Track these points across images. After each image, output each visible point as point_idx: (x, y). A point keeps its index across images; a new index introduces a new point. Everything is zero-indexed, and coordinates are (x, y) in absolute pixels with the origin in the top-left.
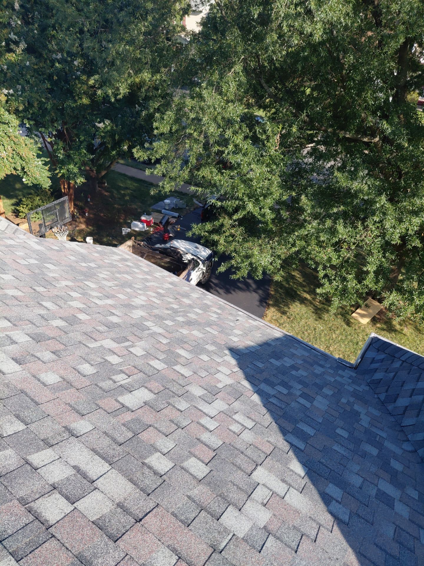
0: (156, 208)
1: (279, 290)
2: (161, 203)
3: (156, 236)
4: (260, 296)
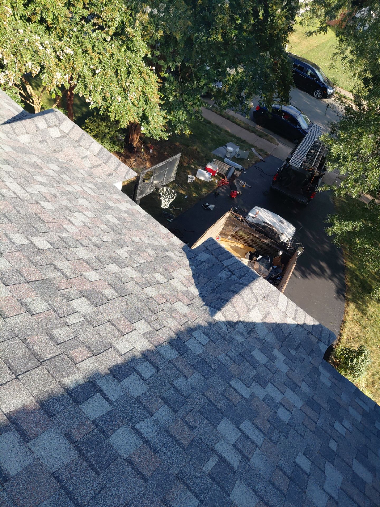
0: (217, 154)
1: (355, 281)
2: (221, 149)
3: (223, 190)
4: (336, 286)
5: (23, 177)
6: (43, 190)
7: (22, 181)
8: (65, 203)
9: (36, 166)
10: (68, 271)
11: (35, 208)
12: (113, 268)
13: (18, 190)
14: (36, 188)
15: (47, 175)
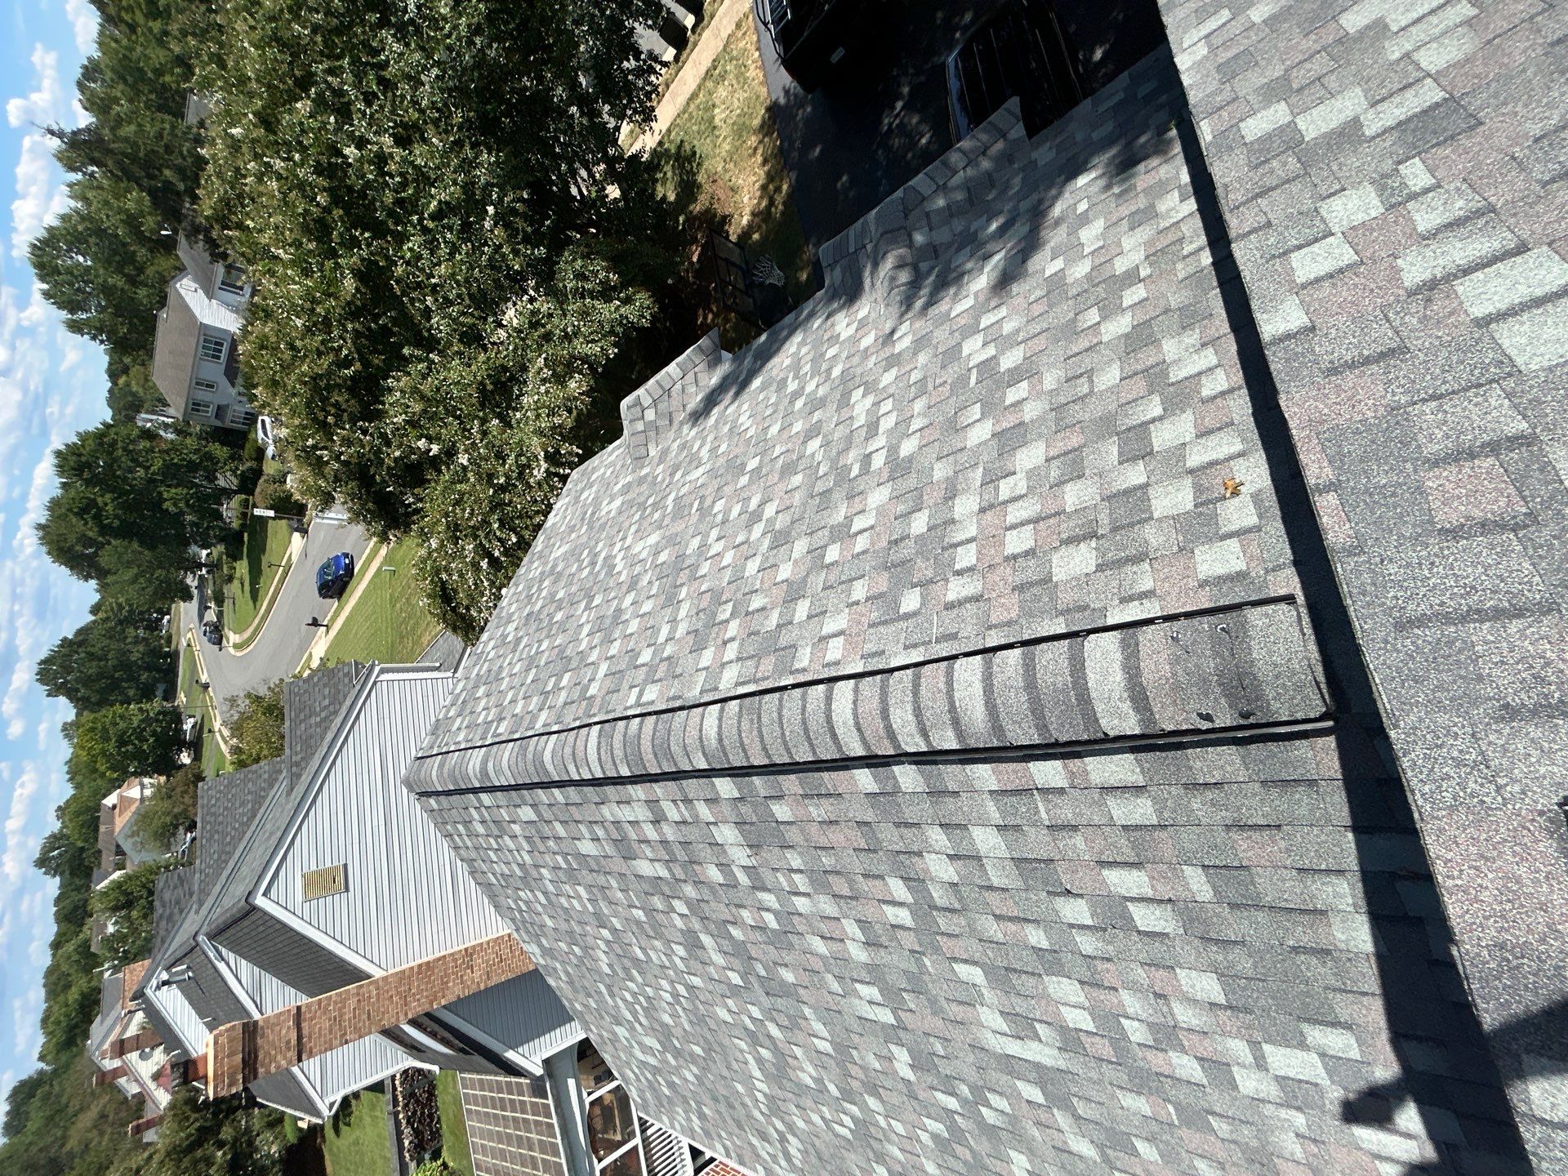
5: (690, 462)
6: (707, 447)
7: (694, 464)
8: (726, 429)
9: (683, 447)
10: (784, 449)
11: (722, 461)
12: (799, 404)
13: (701, 470)
14: (704, 453)
15: (694, 439)
